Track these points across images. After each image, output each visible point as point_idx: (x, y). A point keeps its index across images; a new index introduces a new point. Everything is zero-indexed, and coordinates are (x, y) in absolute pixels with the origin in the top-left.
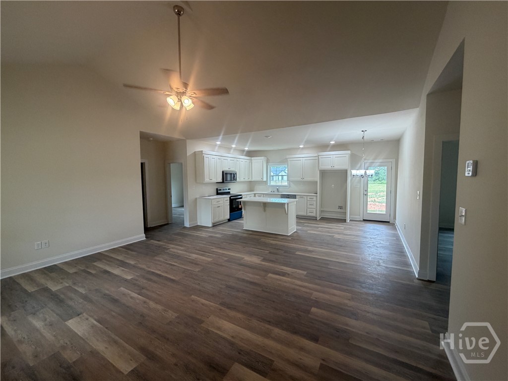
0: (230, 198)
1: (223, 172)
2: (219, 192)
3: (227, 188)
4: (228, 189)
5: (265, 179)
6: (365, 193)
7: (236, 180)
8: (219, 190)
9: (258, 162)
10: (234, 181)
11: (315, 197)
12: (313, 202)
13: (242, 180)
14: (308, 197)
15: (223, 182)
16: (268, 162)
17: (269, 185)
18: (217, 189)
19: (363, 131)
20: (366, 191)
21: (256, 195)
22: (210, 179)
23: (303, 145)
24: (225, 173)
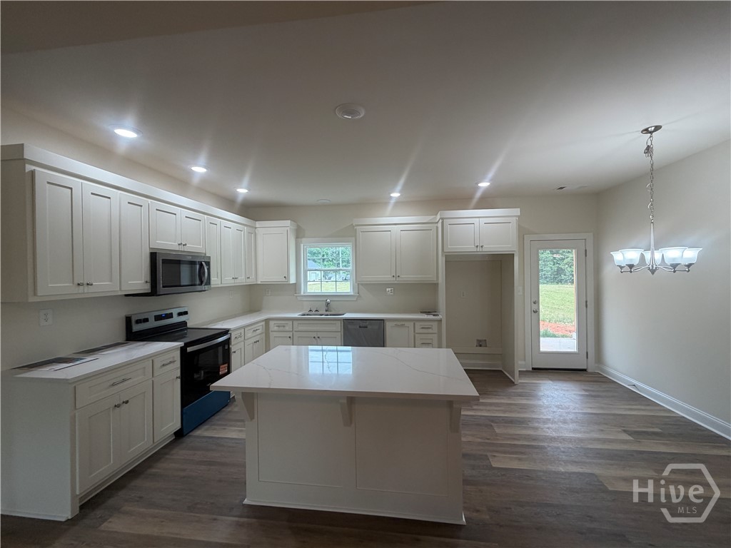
0: (183, 350)
1: (153, 256)
2: (136, 328)
3: (175, 312)
4: (180, 314)
5: (293, 280)
6: (534, 307)
7: (208, 283)
8: (138, 322)
9: (275, 233)
10: (203, 287)
11: (435, 325)
12: (430, 336)
13: (228, 281)
14: (418, 325)
15: (154, 292)
16: (299, 234)
17: (302, 294)
18: (128, 320)
19: (646, 131)
20: (536, 302)
21: (272, 323)
22: (76, 282)
23: (400, 192)
24: (163, 260)
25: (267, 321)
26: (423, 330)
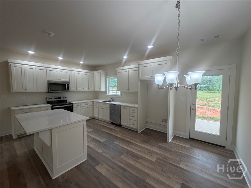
0: (52, 107)
1: (48, 82)
2: (48, 100)
3: (62, 97)
4: (64, 98)
5: (103, 90)
11: (136, 109)
12: (134, 114)
14: (131, 109)
15: (51, 92)
16: (106, 74)
17: (108, 94)
20: (194, 105)
21: (94, 103)
22: (23, 89)
23: (127, 56)
24: (50, 83)
25: (93, 102)
26: (132, 111)
